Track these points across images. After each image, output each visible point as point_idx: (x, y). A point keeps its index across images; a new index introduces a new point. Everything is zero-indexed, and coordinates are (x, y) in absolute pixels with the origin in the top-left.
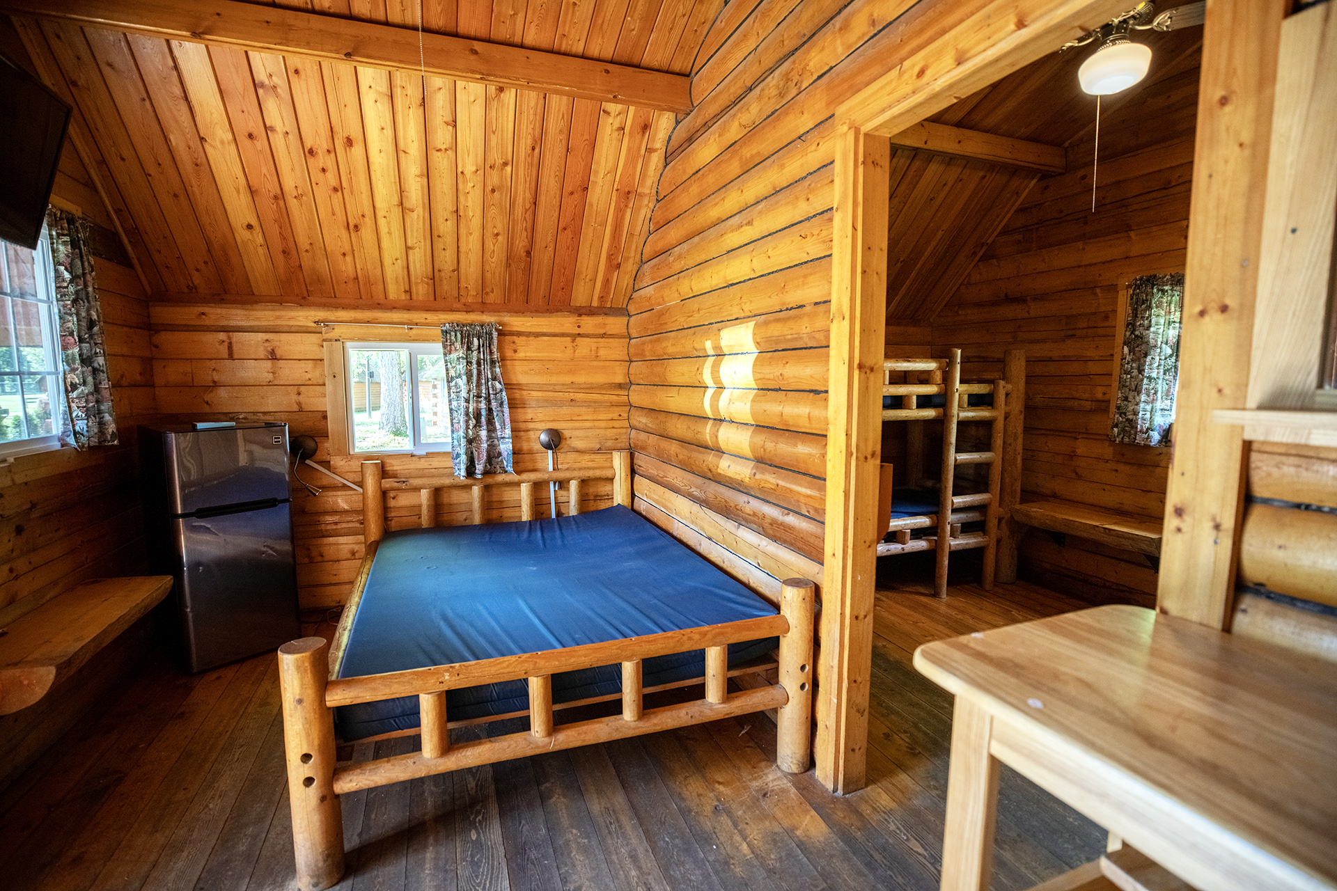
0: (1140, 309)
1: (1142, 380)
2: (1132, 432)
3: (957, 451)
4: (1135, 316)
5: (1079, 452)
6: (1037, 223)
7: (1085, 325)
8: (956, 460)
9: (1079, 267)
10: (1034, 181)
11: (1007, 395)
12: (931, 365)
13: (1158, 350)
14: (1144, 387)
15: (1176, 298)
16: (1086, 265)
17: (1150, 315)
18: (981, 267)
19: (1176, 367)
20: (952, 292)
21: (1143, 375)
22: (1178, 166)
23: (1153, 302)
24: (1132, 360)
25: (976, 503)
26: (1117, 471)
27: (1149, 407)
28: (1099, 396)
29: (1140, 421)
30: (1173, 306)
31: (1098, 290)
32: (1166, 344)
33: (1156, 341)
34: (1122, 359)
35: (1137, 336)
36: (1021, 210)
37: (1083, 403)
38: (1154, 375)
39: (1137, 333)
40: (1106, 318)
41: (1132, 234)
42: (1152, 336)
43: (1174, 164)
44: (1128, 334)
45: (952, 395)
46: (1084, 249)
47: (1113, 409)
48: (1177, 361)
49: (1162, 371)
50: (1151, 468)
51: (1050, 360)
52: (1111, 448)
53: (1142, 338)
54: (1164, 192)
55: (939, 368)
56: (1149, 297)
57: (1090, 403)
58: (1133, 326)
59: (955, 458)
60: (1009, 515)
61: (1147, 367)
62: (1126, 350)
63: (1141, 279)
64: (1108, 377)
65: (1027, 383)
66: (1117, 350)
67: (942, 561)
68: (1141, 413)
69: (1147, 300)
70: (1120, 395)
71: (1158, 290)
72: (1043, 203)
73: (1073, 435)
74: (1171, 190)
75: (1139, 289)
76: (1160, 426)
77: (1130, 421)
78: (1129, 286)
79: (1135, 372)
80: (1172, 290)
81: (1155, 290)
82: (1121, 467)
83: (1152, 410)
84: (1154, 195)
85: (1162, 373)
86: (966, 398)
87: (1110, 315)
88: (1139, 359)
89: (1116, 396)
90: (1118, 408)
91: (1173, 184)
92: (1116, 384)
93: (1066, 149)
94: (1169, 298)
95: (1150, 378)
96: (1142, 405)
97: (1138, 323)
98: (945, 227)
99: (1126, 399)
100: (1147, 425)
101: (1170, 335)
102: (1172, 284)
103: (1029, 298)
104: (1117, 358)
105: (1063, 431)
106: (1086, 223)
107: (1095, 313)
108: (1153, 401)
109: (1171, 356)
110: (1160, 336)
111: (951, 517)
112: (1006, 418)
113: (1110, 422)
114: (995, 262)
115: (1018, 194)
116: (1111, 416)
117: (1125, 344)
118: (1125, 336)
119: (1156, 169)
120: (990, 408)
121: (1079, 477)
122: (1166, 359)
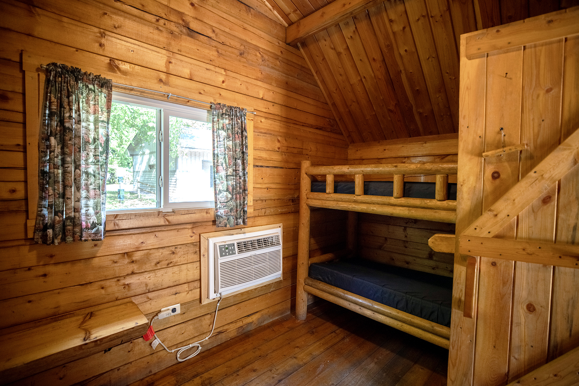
1: (80, 175)
13: (91, 147)
14: (83, 182)
15: (103, 99)
19: (107, 164)
21: (80, 170)
23: (80, 96)
27: (91, 203)
28: (4, 194)
29: (83, 218)
30: (100, 104)
32: (98, 141)
33: (89, 138)
38: (90, 171)
42: (83, 131)
48: (107, 158)
49: (96, 167)
61: (83, 162)
62: (53, 141)
68: (84, 209)
71: (84, 86)
76: (104, 220)
77: (72, 218)
79: (73, 167)
83: (95, 205)
85: (96, 170)
88: (75, 154)
92: (34, 180)
95: (86, 173)
96: (83, 201)
100: (93, 221)
101: (100, 133)
102: (97, 85)
108: (95, 196)
109: (102, 153)
110: (92, 133)
113: (31, 224)
116: (33, 216)
122: (98, 156)
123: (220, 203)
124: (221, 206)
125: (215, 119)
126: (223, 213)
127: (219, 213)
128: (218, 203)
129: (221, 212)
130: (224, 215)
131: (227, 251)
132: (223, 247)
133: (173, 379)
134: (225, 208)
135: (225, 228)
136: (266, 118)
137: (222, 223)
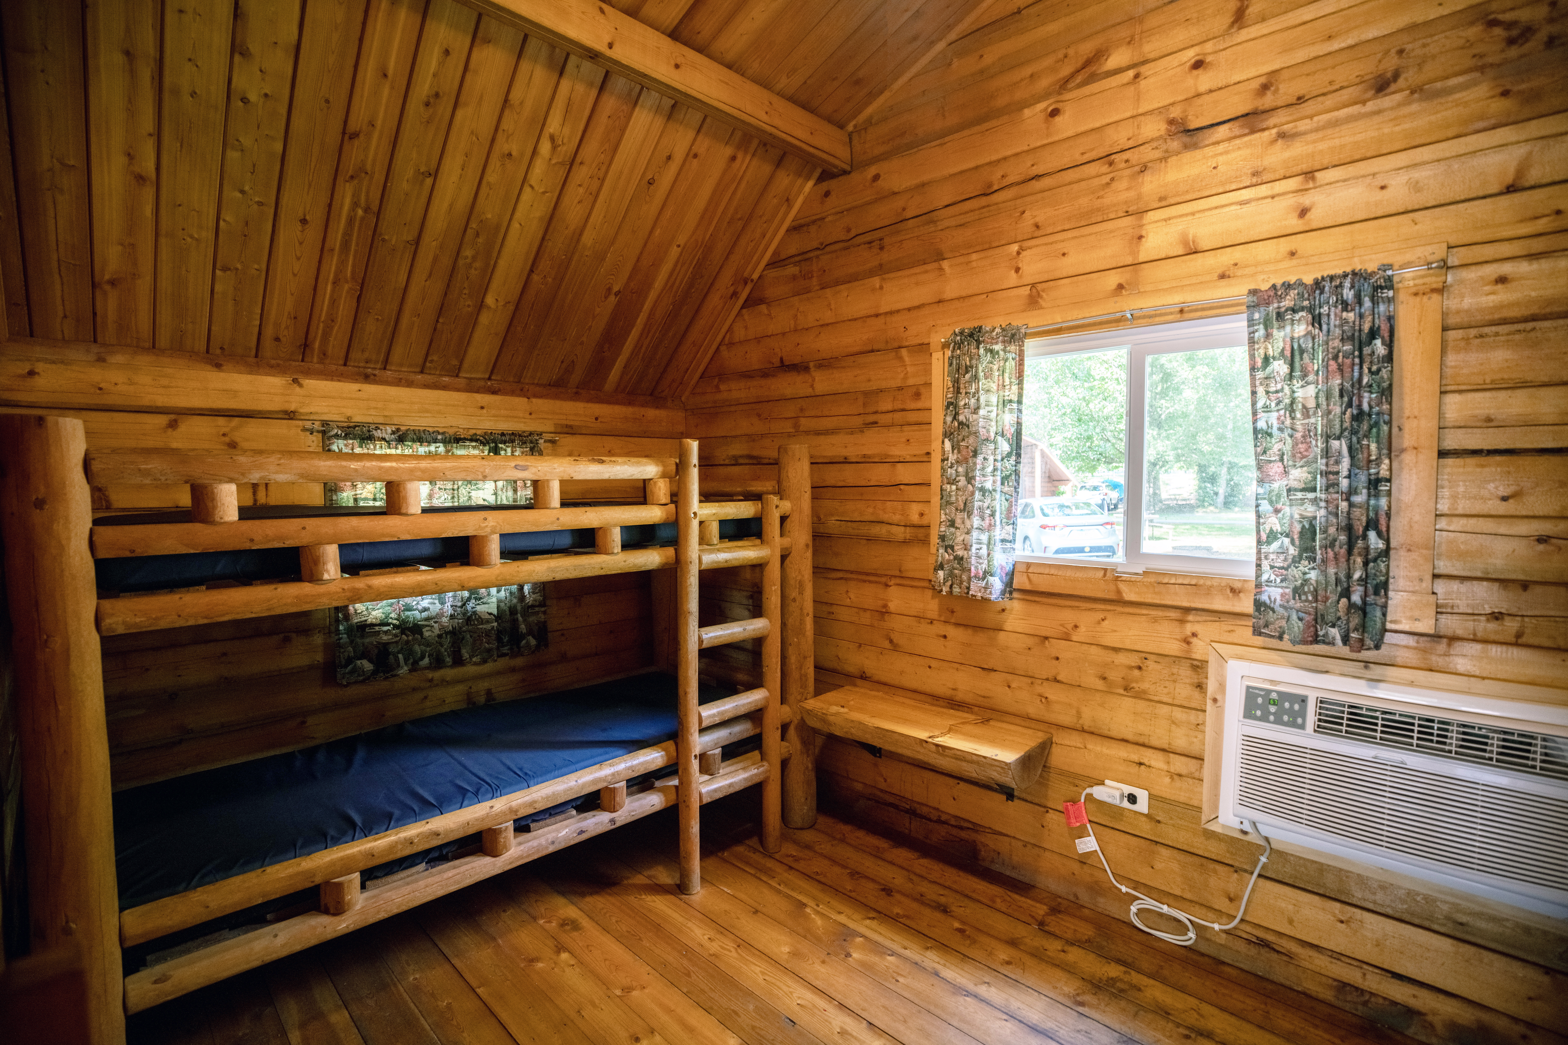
0: (962, 381)
1: (973, 494)
2: (964, 577)
3: (703, 623)
4: (958, 391)
5: (892, 606)
6: (818, 249)
7: (889, 407)
8: (701, 641)
9: (877, 315)
10: (810, 184)
11: (783, 519)
12: (648, 470)
13: (992, 446)
14: (977, 504)
15: (1011, 364)
16: (886, 313)
17: (977, 391)
18: (746, 317)
19: (1017, 473)
20: (709, 355)
21: (973, 486)
22: (999, 161)
23: (980, 369)
24: (957, 462)
25: (742, 711)
26: (945, 637)
27: (984, 537)
28: (915, 518)
29: (973, 560)
30: (1006, 375)
31: (904, 352)
32: (1003, 435)
33: (988, 431)
34: (943, 460)
35: (961, 423)
36: (795, 229)
37: (895, 529)
38: (988, 485)
39: (961, 418)
40: (917, 395)
41: (945, 264)
42: (982, 423)
43: (994, 158)
44: (949, 419)
45: (687, 525)
46: (881, 288)
47: (934, 540)
48: (1018, 462)
49: (999, 478)
50: (991, 633)
51: (846, 461)
52: (936, 601)
53: (968, 427)
54: (984, 201)
55: (664, 475)
56: (974, 362)
57: (903, 529)
58: (955, 408)
59: (700, 638)
60: (799, 717)
61: (978, 473)
62: (948, 445)
63: (962, 333)
64: (924, 488)
65: (814, 498)
66: (936, 446)
67: (688, 826)
68: (975, 547)
69: (972, 367)
70: (943, 517)
71: (987, 350)
72: (823, 219)
73: (883, 580)
74: (995, 196)
75: (959, 348)
76: (1002, 568)
77: (960, 559)
78: (945, 346)
79: (962, 481)
80: (1004, 350)
81: (982, 351)
82: (951, 631)
83: (989, 543)
84: (968, 205)
85: (999, 483)
86: (714, 528)
87: (923, 390)
88: (966, 460)
89: (937, 517)
90: (943, 538)
91: (996, 187)
92: (936, 500)
93: (850, 135)
94: (1002, 363)
95: (983, 490)
96: (975, 534)
97: (962, 403)
98: (682, 239)
99: (952, 524)
100: (984, 566)
101: (1007, 422)
102: (1004, 342)
103: (811, 364)
104: (936, 458)
105: (867, 574)
106: (882, 248)
107: (900, 389)
108: (991, 527)
109: (1009, 455)
110: (993, 423)
111: (699, 743)
112: (783, 558)
113: (932, 560)
114: (763, 308)
115: (788, 201)
116: (933, 550)
117: (945, 435)
118: (945, 423)
119: (971, 164)
120: (758, 541)
121: (895, 647)
122: (1002, 460)
123: (1272, 567)
124: (1273, 577)
125: (1257, 334)
126: (1278, 598)
127: (1264, 598)
128: (1265, 565)
129: (1274, 594)
130: (1280, 606)
131: (1273, 709)
132: (1262, 693)
133: (1090, 933)
134: (1284, 584)
135: (1274, 643)
136: (1531, 257)
137: (1270, 627)
